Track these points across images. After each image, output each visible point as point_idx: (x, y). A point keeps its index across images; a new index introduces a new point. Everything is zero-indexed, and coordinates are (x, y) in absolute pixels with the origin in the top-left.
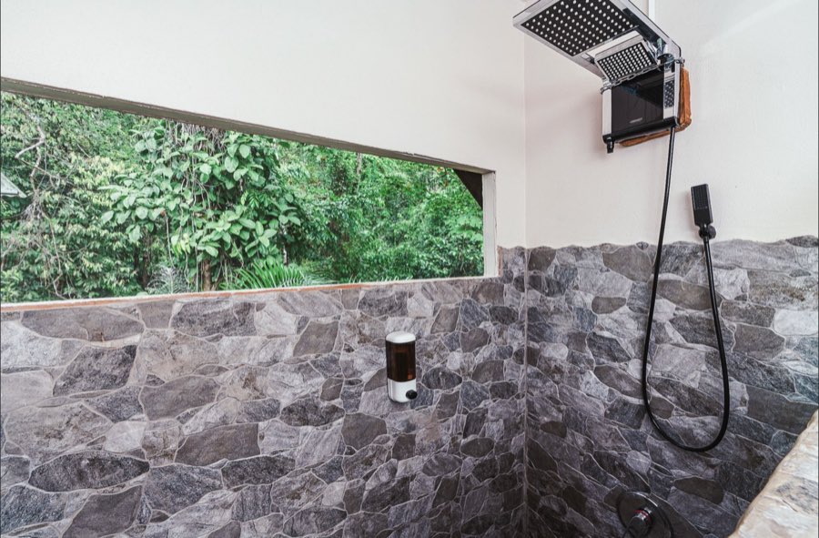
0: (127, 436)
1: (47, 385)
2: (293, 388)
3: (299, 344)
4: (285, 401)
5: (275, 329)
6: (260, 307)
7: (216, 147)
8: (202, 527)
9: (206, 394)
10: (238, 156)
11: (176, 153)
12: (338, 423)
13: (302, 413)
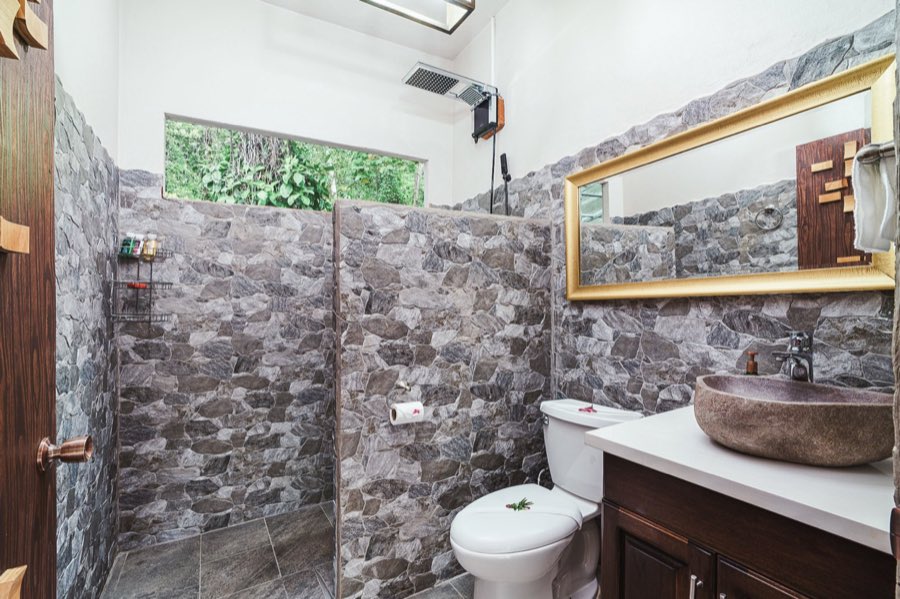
0: (226, 259)
1: (199, 231)
2: (299, 256)
3: (303, 235)
4: (295, 261)
5: (290, 226)
6: (284, 215)
7: (273, 177)
8: (254, 307)
9: (257, 250)
10: (292, 184)
11: (238, 183)
12: (322, 279)
13: (302, 269)
